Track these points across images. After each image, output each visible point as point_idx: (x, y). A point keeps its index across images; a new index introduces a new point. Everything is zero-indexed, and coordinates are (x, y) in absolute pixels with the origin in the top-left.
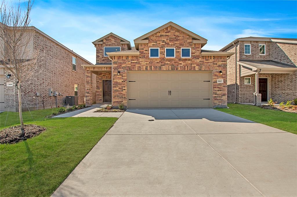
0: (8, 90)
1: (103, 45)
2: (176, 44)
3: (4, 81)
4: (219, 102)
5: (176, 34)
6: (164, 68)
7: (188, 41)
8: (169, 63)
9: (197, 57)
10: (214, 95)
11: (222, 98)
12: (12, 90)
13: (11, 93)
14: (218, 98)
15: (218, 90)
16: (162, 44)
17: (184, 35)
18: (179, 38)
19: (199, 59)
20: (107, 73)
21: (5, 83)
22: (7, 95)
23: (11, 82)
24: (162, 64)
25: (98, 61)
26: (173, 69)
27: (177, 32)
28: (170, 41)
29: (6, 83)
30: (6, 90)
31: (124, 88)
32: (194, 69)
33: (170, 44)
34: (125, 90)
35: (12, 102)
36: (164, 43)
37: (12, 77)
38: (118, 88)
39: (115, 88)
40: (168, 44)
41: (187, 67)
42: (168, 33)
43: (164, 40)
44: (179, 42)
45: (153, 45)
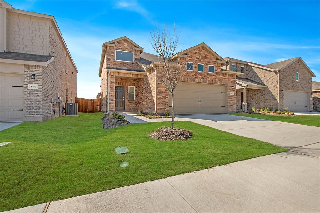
0: (30, 93)
1: (115, 48)
2: (205, 61)
3: (24, 81)
4: (232, 109)
5: (205, 53)
6: (197, 80)
7: (213, 60)
8: (201, 76)
9: (218, 74)
10: (229, 104)
11: (233, 106)
12: (37, 94)
13: (36, 98)
14: (231, 106)
15: (231, 100)
16: (196, 60)
17: (211, 55)
18: (207, 57)
19: (219, 75)
20: (119, 79)
21: (26, 85)
22: (29, 100)
23: (35, 83)
24: (196, 77)
25: (109, 64)
26: (203, 82)
27: (206, 52)
28: (201, 58)
29: (28, 85)
30: (28, 93)
31: (166, 96)
32: (217, 83)
33: (202, 61)
34: (167, 98)
35: (36, 110)
36: (197, 60)
37: (37, 77)
38: (161, 96)
39: (159, 96)
40: (200, 60)
41: (213, 81)
42: (200, 51)
43: (197, 56)
44: (207, 60)
45: (190, 60)
